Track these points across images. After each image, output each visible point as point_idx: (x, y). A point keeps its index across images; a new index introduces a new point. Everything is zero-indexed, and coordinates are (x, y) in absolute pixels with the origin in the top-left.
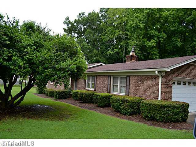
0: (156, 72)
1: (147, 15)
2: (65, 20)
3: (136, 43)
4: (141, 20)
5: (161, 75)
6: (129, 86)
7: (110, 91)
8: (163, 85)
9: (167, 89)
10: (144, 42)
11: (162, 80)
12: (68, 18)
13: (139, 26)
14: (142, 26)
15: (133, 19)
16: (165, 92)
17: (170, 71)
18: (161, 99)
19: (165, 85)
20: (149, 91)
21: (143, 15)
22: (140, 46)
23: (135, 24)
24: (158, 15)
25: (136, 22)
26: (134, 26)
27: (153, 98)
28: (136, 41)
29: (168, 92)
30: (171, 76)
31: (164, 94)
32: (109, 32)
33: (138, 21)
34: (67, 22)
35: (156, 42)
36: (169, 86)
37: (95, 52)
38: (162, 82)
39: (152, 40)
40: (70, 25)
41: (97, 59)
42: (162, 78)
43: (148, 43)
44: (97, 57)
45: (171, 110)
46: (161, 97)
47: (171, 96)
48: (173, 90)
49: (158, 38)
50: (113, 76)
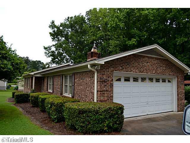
0: (89, 66)
1: (127, 14)
2: (51, 24)
3: (117, 42)
4: (121, 20)
5: (97, 70)
6: (74, 86)
7: (62, 92)
8: (99, 83)
9: (105, 87)
10: (126, 41)
11: (98, 76)
12: (53, 22)
13: (119, 26)
14: (122, 25)
15: (113, 19)
16: (100, 92)
17: (104, 63)
18: (97, 101)
19: (101, 81)
20: (88, 91)
21: (123, 15)
22: (121, 46)
23: (115, 24)
24: (138, 14)
25: (116, 22)
26: (115, 26)
27: (92, 99)
28: (117, 41)
29: (107, 91)
30: (110, 71)
31: (100, 93)
32: (92, 34)
33: (117, 21)
34: (53, 25)
35: (136, 41)
36: (107, 84)
37: (79, 54)
38: (97, 79)
39: (132, 39)
40: (56, 29)
41: (80, 61)
42: (98, 73)
43: (129, 43)
44: (80, 59)
45: (91, 117)
46: (97, 98)
47: (113, 96)
48: (114, 88)
49: (139, 37)
50: (64, 75)
